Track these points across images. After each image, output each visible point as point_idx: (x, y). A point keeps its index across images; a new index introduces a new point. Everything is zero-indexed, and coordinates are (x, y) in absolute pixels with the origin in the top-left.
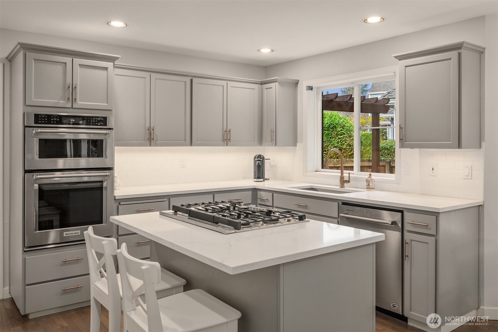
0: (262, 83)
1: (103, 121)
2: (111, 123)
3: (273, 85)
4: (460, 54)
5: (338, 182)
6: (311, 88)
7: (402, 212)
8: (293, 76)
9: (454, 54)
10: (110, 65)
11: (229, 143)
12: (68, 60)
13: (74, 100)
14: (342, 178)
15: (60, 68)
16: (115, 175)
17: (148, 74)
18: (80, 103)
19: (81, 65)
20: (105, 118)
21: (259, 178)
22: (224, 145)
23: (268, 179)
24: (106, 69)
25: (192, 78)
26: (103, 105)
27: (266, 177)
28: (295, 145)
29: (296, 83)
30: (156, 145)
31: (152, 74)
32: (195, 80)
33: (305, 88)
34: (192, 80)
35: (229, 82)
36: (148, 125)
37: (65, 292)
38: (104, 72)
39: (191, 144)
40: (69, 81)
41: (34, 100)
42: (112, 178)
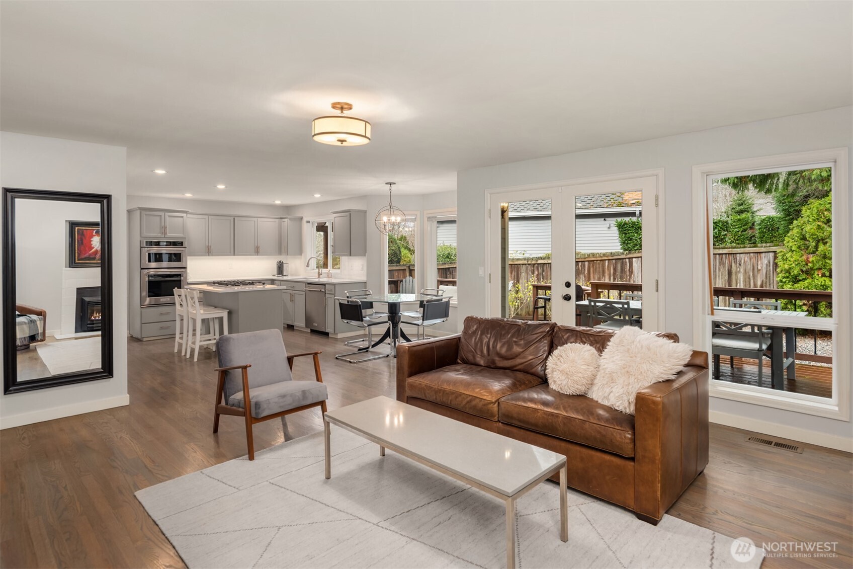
0: (281, 218)
1: (181, 244)
2: (185, 244)
3: (286, 220)
4: (350, 214)
5: (317, 275)
6: (308, 222)
7: (325, 285)
8: (299, 215)
9: (348, 213)
10: (184, 215)
11: (259, 254)
12: (162, 213)
13: (166, 234)
14: (319, 272)
15: (158, 218)
16: (188, 272)
17: (207, 216)
18: (169, 235)
19: (169, 216)
20: (182, 242)
21: (279, 274)
22: (255, 255)
23: (287, 275)
24: (182, 217)
25: (234, 218)
26: (181, 235)
27: (284, 274)
28: (301, 255)
29: (301, 219)
30: (212, 255)
31: (210, 216)
32: (236, 218)
33: (305, 222)
34: (234, 219)
35: (258, 219)
36: (207, 244)
37: (162, 328)
38: (181, 219)
39: (234, 255)
40: (163, 224)
41: (145, 234)
42: (186, 272)
